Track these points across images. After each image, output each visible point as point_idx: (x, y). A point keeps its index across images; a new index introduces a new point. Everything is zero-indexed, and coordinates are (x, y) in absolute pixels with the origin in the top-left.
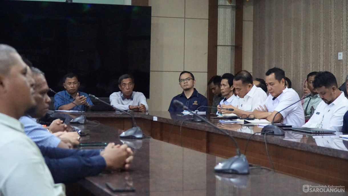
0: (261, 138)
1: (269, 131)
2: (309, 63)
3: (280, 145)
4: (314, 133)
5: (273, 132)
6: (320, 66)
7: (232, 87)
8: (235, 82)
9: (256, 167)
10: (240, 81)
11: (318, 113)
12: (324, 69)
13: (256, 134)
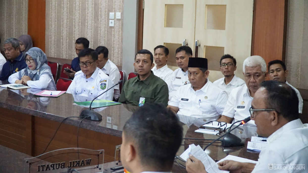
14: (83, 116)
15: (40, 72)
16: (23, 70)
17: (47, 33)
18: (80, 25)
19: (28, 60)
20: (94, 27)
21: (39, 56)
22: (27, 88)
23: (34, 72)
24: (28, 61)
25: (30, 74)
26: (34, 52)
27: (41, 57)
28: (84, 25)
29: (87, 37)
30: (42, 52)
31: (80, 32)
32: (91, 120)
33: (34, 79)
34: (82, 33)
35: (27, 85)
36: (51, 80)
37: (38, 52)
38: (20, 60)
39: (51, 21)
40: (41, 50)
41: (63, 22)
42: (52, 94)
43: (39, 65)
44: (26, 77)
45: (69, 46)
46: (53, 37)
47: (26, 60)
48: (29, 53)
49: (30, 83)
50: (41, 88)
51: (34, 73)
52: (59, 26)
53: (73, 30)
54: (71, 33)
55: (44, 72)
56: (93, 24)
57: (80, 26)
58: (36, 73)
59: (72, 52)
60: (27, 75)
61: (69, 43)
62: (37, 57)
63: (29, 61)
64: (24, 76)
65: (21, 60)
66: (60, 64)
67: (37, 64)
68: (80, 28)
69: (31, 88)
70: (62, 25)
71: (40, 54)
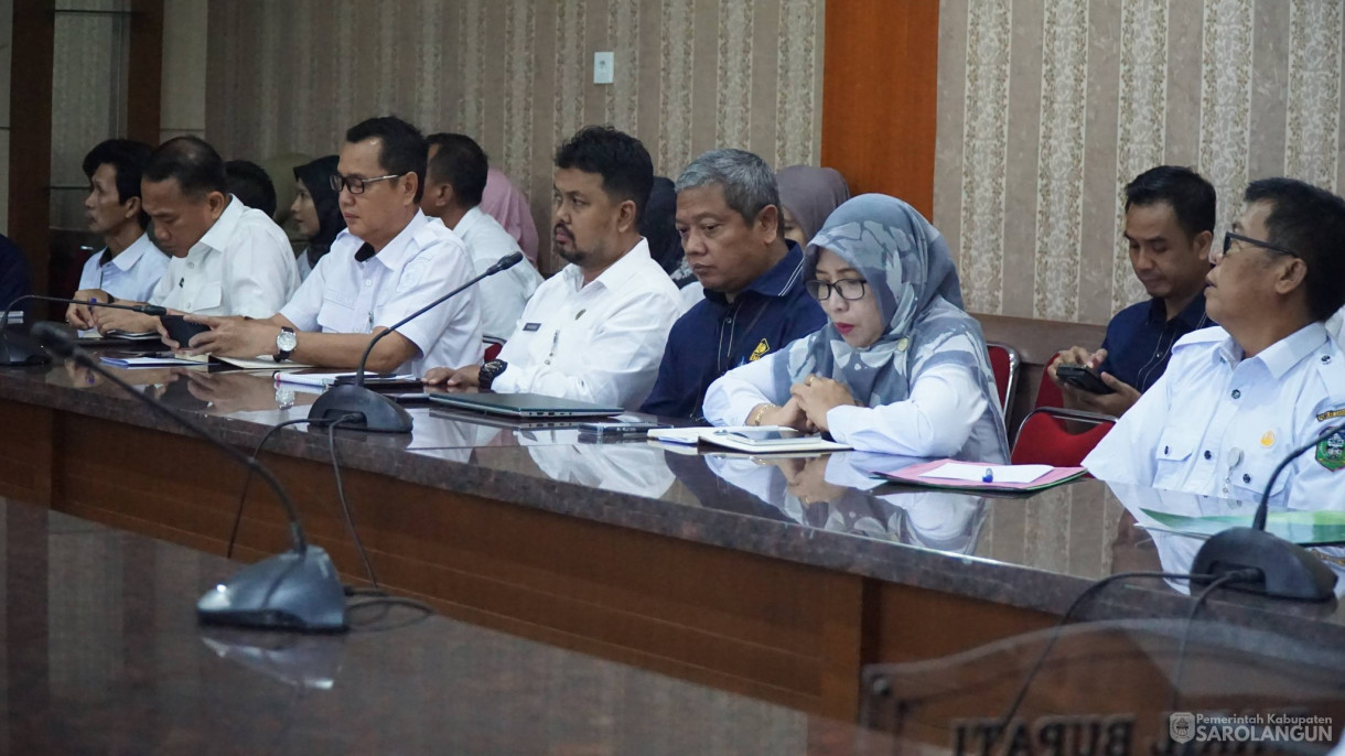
0: (313, 445)
1: (346, 412)
2: (462, 96)
3: (402, 477)
4: (531, 419)
5: (363, 419)
6: (509, 110)
7: (129, 204)
8: (151, 188)
9: (368, 599)
10: (170, 184)
11: (535, 327)
12: (529, 123)
13: (289, 427)
14: (1209, 573)
15: (911, 354)
16: (800, 347)
17: (943, 155)
18: (1164, 95)
19: (830, 286)
20: (1254, 106)
21: (896, 254)
22: (827, 453)
23: (875, 359)
24: (834, 291)
25: (848, 370)
26: (863, 228)
27: (912, 257)
28: (1191, 99)
29: (1208, 172)
30: (914, 219)
31: (1162, 144)
32: (1264, 594)
33: (876, 397)
34: (1176, 150)
35: (827, 436)
36: (983, 405)
37: (886, 229)
38: (783, 293)
39: (974, 78)
40: (906, 206)
41: (1051, 78)
42: (995, 480)
43: (904, 308)
44: (817, 382)
45: (1087, 237)
46: (987, 183)
47: (816, 286)
48: (835, 240)
49: (845, 421)
50: (922, 453)
51: (880, 363)
52: (1026, 107)
53: (1120, 131)
54: (1100, 153)
55: (939, 350)
56: (1249, 87)
57: (1164, 104)
58: (890, 363)
59: (1110, 275)
60: (829, 374)
61: (1087, 216)
62: (884, 261)
63: (840, 291)
64: (812, 379)
65: (791, 292)
66: (1027, 356)
67: (888, 304)
68: (1163, 117)
69: (852, 450)
70: (1043, 102)
71: (903, 235)
